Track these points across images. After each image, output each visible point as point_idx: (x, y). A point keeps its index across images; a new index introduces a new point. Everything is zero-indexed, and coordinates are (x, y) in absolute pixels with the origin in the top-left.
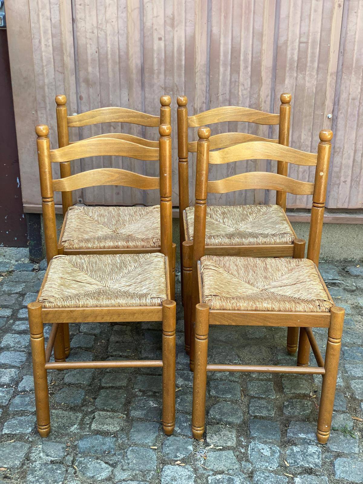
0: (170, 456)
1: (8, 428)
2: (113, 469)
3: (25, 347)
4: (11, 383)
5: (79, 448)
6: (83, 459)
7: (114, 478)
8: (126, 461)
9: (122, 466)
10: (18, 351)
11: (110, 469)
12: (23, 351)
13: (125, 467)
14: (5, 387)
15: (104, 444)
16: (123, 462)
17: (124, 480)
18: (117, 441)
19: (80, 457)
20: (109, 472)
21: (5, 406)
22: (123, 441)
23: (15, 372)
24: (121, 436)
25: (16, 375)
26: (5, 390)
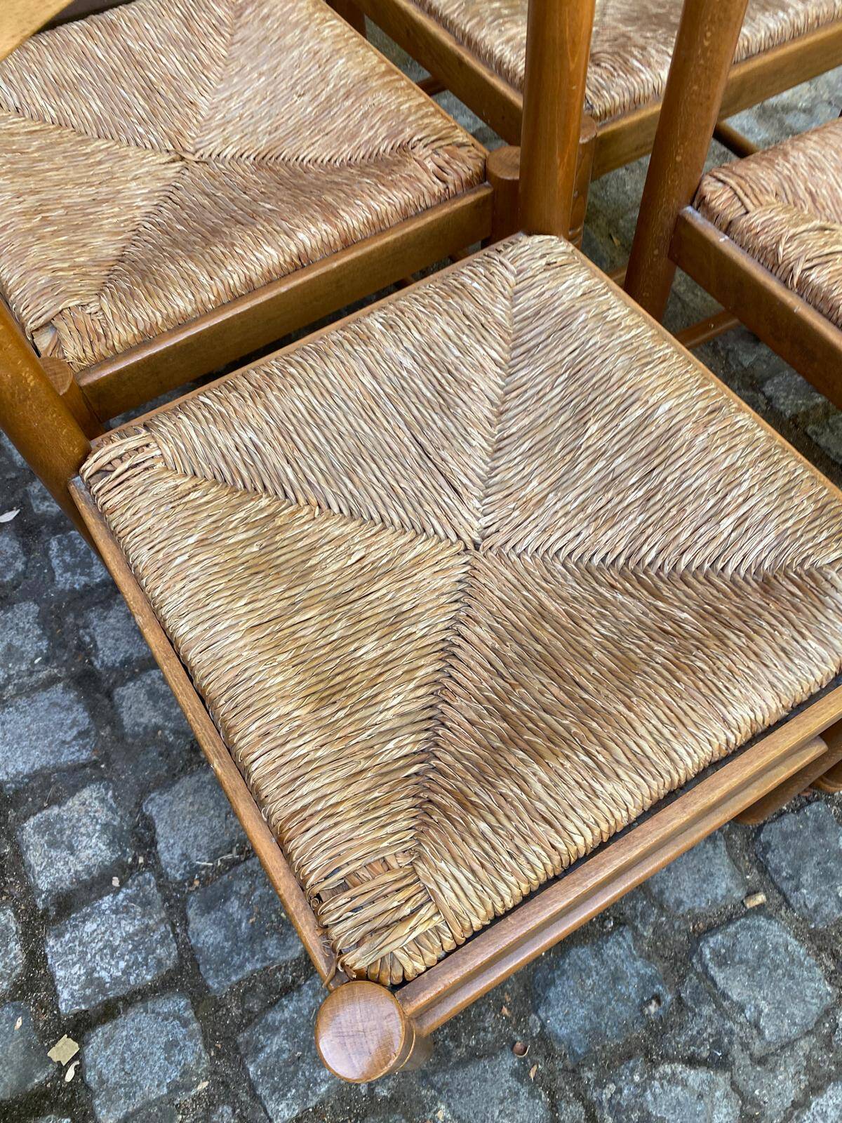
0: (826, 910)
1: (279, 1091)
2: (728, 1075)
3: (47, 661)
4: (124, 852)
5: (560, 1042)
6: (612, 1087)
7: (763, 1114)
8: (742, 1019)
9: (745, 1046)
10: (34, 689)
11: (722, 1079)
12: (51, 681)
13: (757, 1047)
14: (116, 882)
15: (616, 977)
16: (736, 1028)
17: (795, 1105)
18: (637, 937)
19: (600, 1084)
20: (726, 1096)
21: (179, 969)
22: (657, 927)
23: (103, 800)
24: (634, 908)
25: (114, 811)
26: (127, 897)
